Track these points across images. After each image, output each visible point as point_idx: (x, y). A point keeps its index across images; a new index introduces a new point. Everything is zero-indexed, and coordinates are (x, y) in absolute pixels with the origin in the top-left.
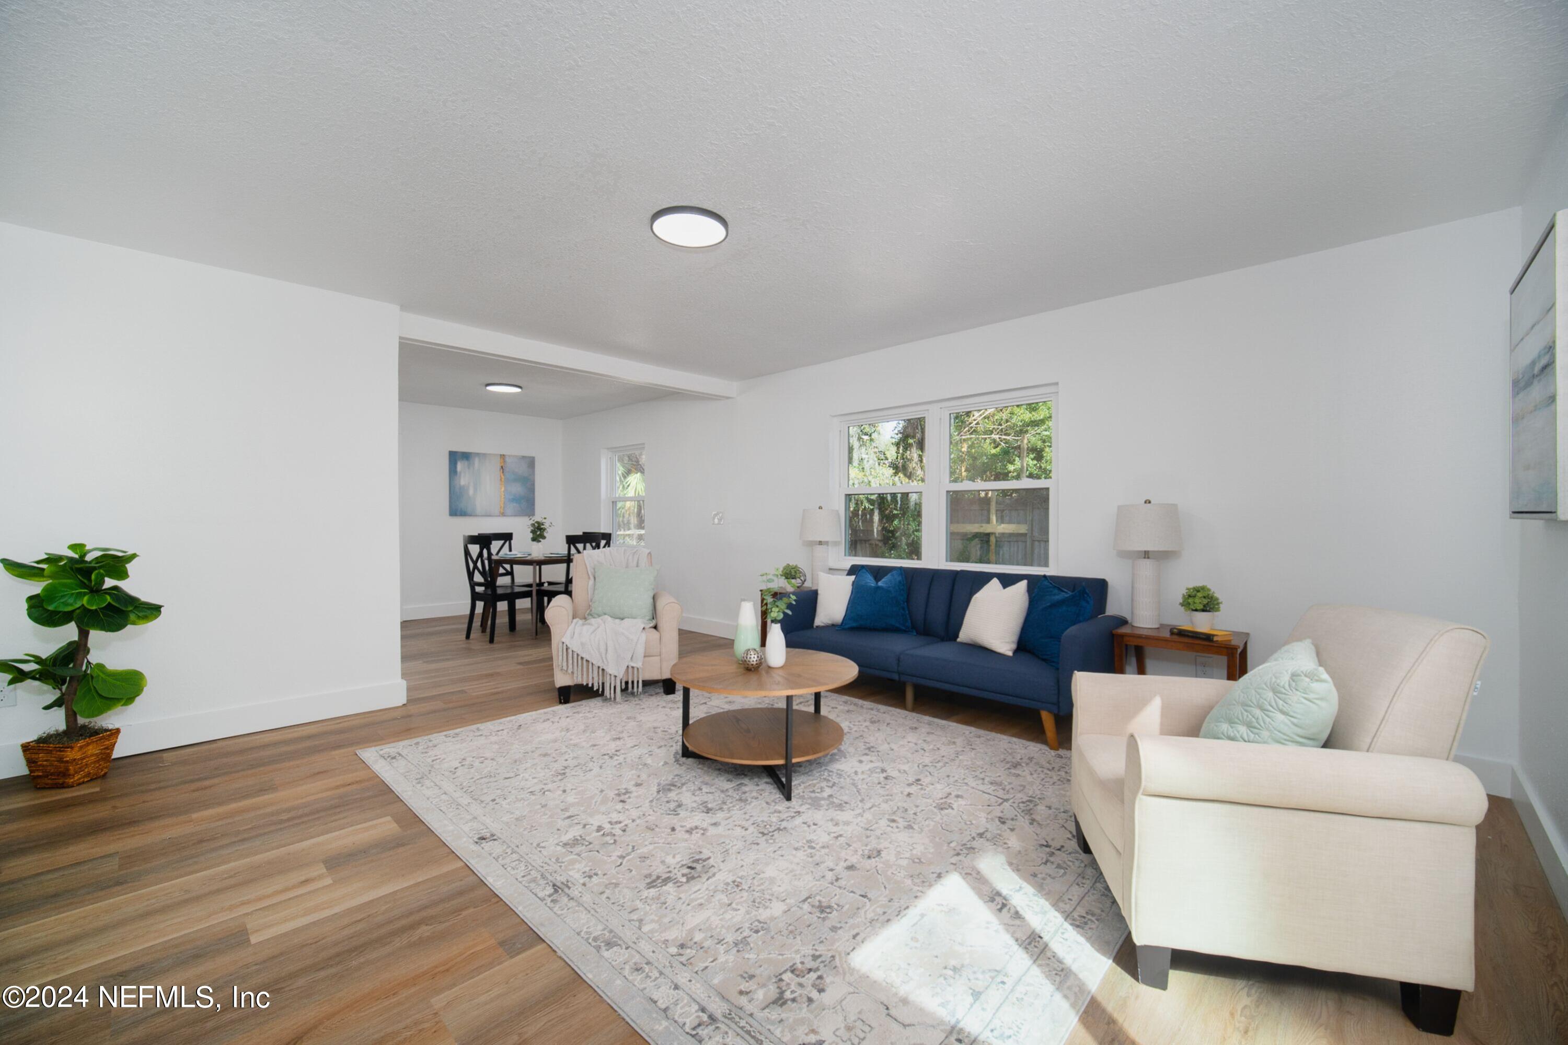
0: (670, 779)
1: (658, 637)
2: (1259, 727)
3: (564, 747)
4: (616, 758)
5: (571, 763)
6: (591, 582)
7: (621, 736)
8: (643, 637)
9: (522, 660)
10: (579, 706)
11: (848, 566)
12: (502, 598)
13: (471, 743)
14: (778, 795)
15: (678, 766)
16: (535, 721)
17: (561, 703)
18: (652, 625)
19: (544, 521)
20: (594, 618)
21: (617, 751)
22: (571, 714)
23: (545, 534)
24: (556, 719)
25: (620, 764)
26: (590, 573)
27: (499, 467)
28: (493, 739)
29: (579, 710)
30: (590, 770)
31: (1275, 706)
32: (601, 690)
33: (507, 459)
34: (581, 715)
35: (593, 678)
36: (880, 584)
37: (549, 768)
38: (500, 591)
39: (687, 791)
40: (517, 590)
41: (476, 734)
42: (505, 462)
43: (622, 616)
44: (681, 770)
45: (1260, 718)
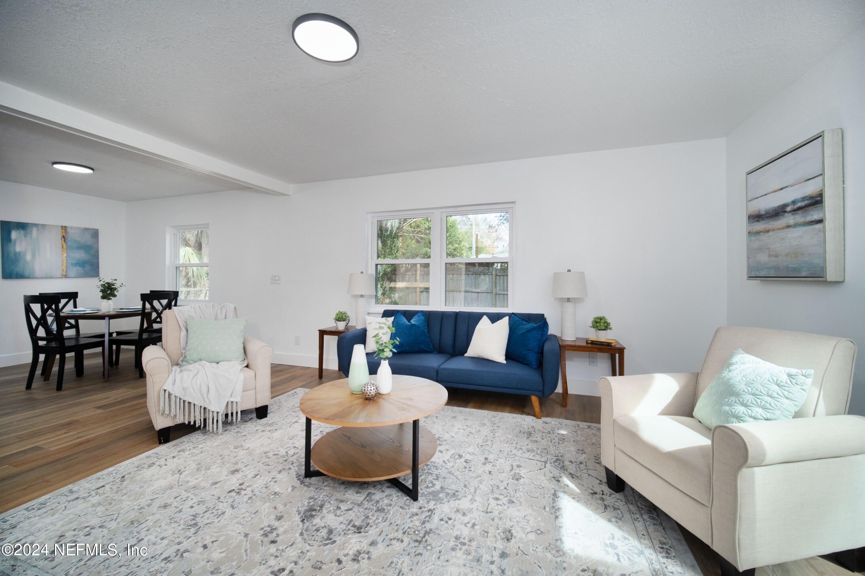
0: (306, 504)
1: (253, 374)
2: (773, 409)
3: (184, 492)
4: (243, 492)
5: (199, 509)
6: (184, 333)
7: (237, 467)
8: (242, 376)
9: (100, 404)
10: (181, 443)
11: (382, 311)
12: (70, 349)
13: (67, 512)
14: (405, 499)
15: (306, 488)
16: (139, 467)
17: (160, 443)
18: (245, 365)
19: (114, 282)
20: (190, 364)
21: (240, 485)
22: (176, 454)
23: (116, 293)
24: (162, 462)
25: (250, 498)
26: (181, 325)
27: (59, 236)
28: (95, 500)
29: (182, 448)
30: (223, 513)
31: (782, 395)
32: (202, 426)
33: (69, 230)
34: (187, 452)
35: (195, 417)
36: (413, 321)
37: (176, 522)
38: (67, 343)
39: (329, 512)
40: (82, 341)
41: (69, 498)
42: (66, 232)
43: (217, 360)
44: (311, 492)
45: (772, 402)
